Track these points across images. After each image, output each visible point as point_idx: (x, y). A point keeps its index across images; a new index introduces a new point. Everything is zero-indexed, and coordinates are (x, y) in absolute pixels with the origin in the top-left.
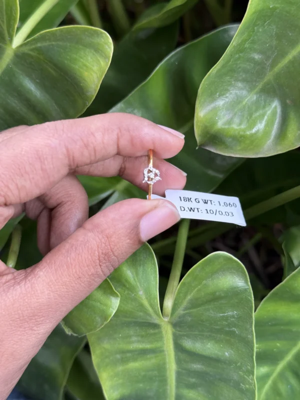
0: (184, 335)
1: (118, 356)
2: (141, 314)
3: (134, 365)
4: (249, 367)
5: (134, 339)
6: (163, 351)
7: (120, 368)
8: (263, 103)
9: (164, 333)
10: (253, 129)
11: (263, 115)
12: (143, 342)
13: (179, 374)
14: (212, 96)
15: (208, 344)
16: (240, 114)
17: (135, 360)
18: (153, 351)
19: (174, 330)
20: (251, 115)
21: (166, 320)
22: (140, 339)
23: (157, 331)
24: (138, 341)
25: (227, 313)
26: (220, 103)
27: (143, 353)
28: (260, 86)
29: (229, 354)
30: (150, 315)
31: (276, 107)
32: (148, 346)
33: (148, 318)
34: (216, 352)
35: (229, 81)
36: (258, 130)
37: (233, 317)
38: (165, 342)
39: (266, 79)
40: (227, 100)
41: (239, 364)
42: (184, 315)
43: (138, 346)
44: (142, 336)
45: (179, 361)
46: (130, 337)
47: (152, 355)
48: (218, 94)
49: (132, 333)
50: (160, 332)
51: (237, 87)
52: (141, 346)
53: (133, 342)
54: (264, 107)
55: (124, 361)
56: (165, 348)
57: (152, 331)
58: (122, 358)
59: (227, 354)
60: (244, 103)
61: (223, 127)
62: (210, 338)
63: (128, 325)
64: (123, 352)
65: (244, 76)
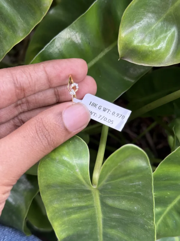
0: (107, 197)
1: (64, 212)
2: (78, 184)
4: (151, 216)
5: (74, 200)
6: (93, 207)
7: (66, 219)
8: (166, 29)
9: (94, 195)
10: (158, 46)
11: (165, 37)
12: (80, 202)
14: (131, 22)
15: (123, 202)
16: (149, 35)
17: (75, 213)
18: (87, 207)
19: (100, 194)
20: (157, 36)
21: (95, 187)
22: (78, 200)
23: (89, 194)
24: (77, 202)
25: (136, 182)
26: (136, 27)
27: (80, 208)
28: (164, 16)
29: (137, 208)
30: (84, 185)
31: (174, 32)
32: (83, 204)
33: (83, 187)
34: (128, 207)
35: (143, 12)
36: (162, 47)
37: (139, 185)
38: (94, 201)
39: (168, 12)
40: (141, 25)
41: (144, 214)
42: (107, 185)
43: (77, 205)
44: (79, 198)
45: (104, 213)
46: (71, 199)
47: (86, 210)
48: (135, 21)
49: (72, 196)
50: (92, 195)
51: (148, 16)
52: (79, 204)
53: (73, 202)
54: (166, 31)
55: (68, 214)
56: (94, 205)
57: (86, 195)
58: (67, 213)
59: (135, 208)
60: (153, 28)
61: (138, 44)
62: (123, 198)
63: (69, 191)
64: (67, 209)
65: (153, 9)
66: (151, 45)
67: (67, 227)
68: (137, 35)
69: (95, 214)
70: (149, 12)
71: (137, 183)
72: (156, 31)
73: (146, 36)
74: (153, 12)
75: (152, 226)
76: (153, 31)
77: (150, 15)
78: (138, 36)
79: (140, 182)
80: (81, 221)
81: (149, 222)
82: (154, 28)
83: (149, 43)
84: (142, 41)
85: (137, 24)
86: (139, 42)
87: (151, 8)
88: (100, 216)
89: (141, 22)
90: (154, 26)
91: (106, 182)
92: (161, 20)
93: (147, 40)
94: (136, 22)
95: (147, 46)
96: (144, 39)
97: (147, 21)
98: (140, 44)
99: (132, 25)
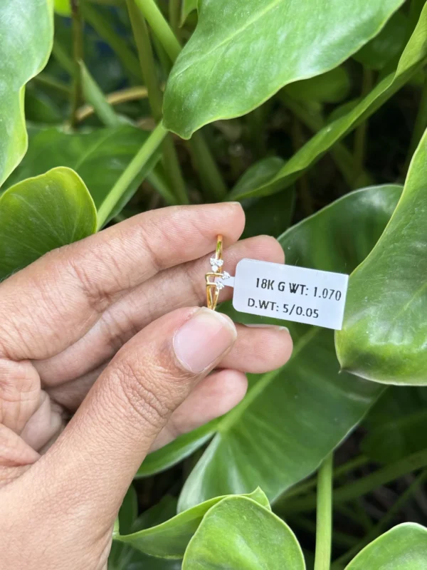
10: (421, 344)
16: (400, 324)
35: (382, 280)
48: (366, 298)
51: (393, 286)
66: (406, 342)
68: (373, 324)
70: (392, 278)
72: (412, 314)
73: (393, 325)
74: (403, 278)
76: (406, 313)
77: (397, 283)
78: (377, 327)
82: (408, 309)
83: (402, 339)
84: (386, 337)
85: (373, 302)
86: (380, 340)
87: (398, 270)
89: (380, 298)
90: (408, 304)
93: (396, 334)
94: (369, 300)
95: (398, 346)
96: (389, 332)
97: (393, 296)
99: (361, 306)
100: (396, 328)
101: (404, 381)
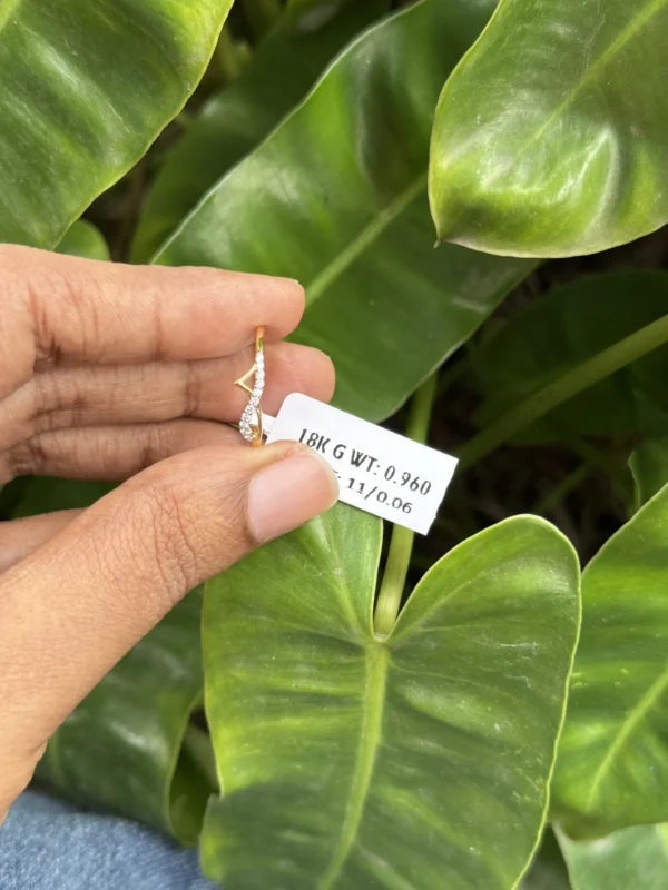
0: (411, 677)
1: (262, 700)
2: (329, 618)
3: (290, 722)
4: (540, 761)
5: (303, 669)
6: (358, 703)
7: (262, 724)
8: (578, 135)
9: (368, 666)
10: (558, 191)
11: (580, 163)
12: (320, 679)
13: (383, 755)
14: (468, 121)
15: (459, 702)
16: (528, 160)
17: (295, 712)
18: (337, 700)
19: (393, 664)
20: (551, 162)
21: (379, 639)
22: (314, 670)
23: (353, 660)
24: (310, 676)
25: (519, 642)
26: (485, 138)
27: (317, 700)
28: (571, 96)
29: (501, 728)
30: (347, 626)
31: (607, 145)
32: (329, 688)
33: (343, 630)
34: (475, 720)
35: (503, 88)
36: (570, 195)
37: (528, 652)
38: (367, 686)
39: (583, 82)
40: (500, 130)
41: (519, 751)
42: (423, 636)
43: (307, 686)
44: (320, 667)
45: (389, 729)
46: (295, 663)
47: (334, 709)
48: (479, 118)
49: (299, 656)
50: (362, 664)
51: (519, 99)
52: (315, 686)
53: (298, 676)
54: (582, 144)
55: (273, 711)
56: (364, 698)
57: (343, 659)
58: (269, 705)
59: (497, 727)
60: (537, 136)
61: (493, 190)
62: (466, 689)
63: (295, 638)
64: (273, 692)
65: (535, 75)
66: (536, 189)
67: (257, 751)
68: (487, 160)
69: (358, 729)
70: (520, 85)
71: (524, 645)
72: (547, 146)
73: (518, 162)
74: (536, 86)
75: (535, 795)
76: (538, 143)
77: (525, 95)
78: (493, 166)
79: (535, 644)
80: (307, 743)
81: (530, 780)
82: (542, 137)
83: (530, 183)
84: (507, 179)
85: (487, 126)
86: (496, 183)
87: (528, 72)
88: (372, 737)
89: (500, 119)
90: (542, 130)
91: (424, 626)
92: (561, 108)
93: (522, 174)
94: (484, 121)
95: (522, 194)
96: (511, 172)
97: (519, 116)
98: (499, 190)
99: (471, 131)
100: (521, 166)
101: (530, 250)
